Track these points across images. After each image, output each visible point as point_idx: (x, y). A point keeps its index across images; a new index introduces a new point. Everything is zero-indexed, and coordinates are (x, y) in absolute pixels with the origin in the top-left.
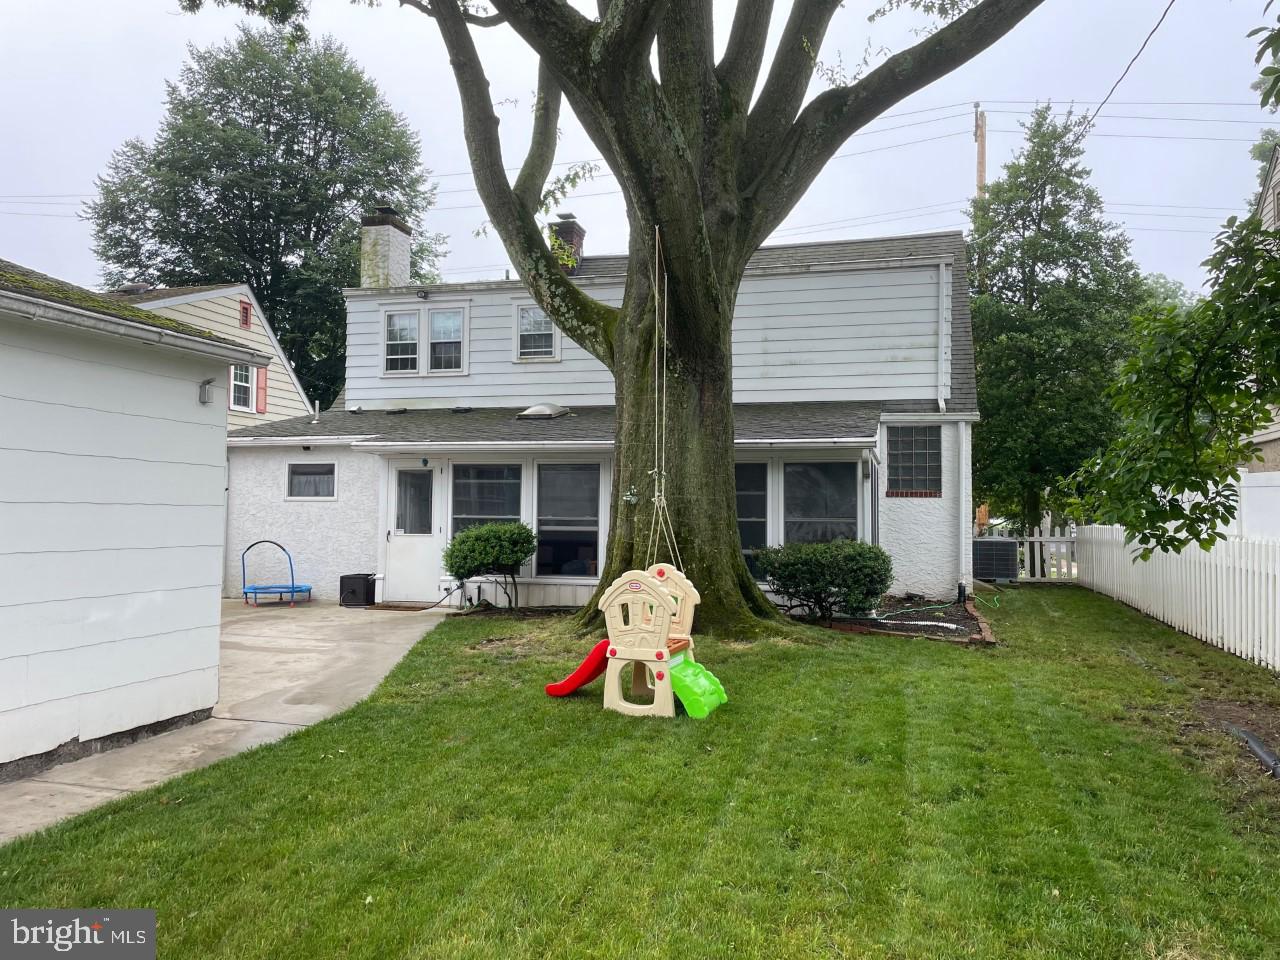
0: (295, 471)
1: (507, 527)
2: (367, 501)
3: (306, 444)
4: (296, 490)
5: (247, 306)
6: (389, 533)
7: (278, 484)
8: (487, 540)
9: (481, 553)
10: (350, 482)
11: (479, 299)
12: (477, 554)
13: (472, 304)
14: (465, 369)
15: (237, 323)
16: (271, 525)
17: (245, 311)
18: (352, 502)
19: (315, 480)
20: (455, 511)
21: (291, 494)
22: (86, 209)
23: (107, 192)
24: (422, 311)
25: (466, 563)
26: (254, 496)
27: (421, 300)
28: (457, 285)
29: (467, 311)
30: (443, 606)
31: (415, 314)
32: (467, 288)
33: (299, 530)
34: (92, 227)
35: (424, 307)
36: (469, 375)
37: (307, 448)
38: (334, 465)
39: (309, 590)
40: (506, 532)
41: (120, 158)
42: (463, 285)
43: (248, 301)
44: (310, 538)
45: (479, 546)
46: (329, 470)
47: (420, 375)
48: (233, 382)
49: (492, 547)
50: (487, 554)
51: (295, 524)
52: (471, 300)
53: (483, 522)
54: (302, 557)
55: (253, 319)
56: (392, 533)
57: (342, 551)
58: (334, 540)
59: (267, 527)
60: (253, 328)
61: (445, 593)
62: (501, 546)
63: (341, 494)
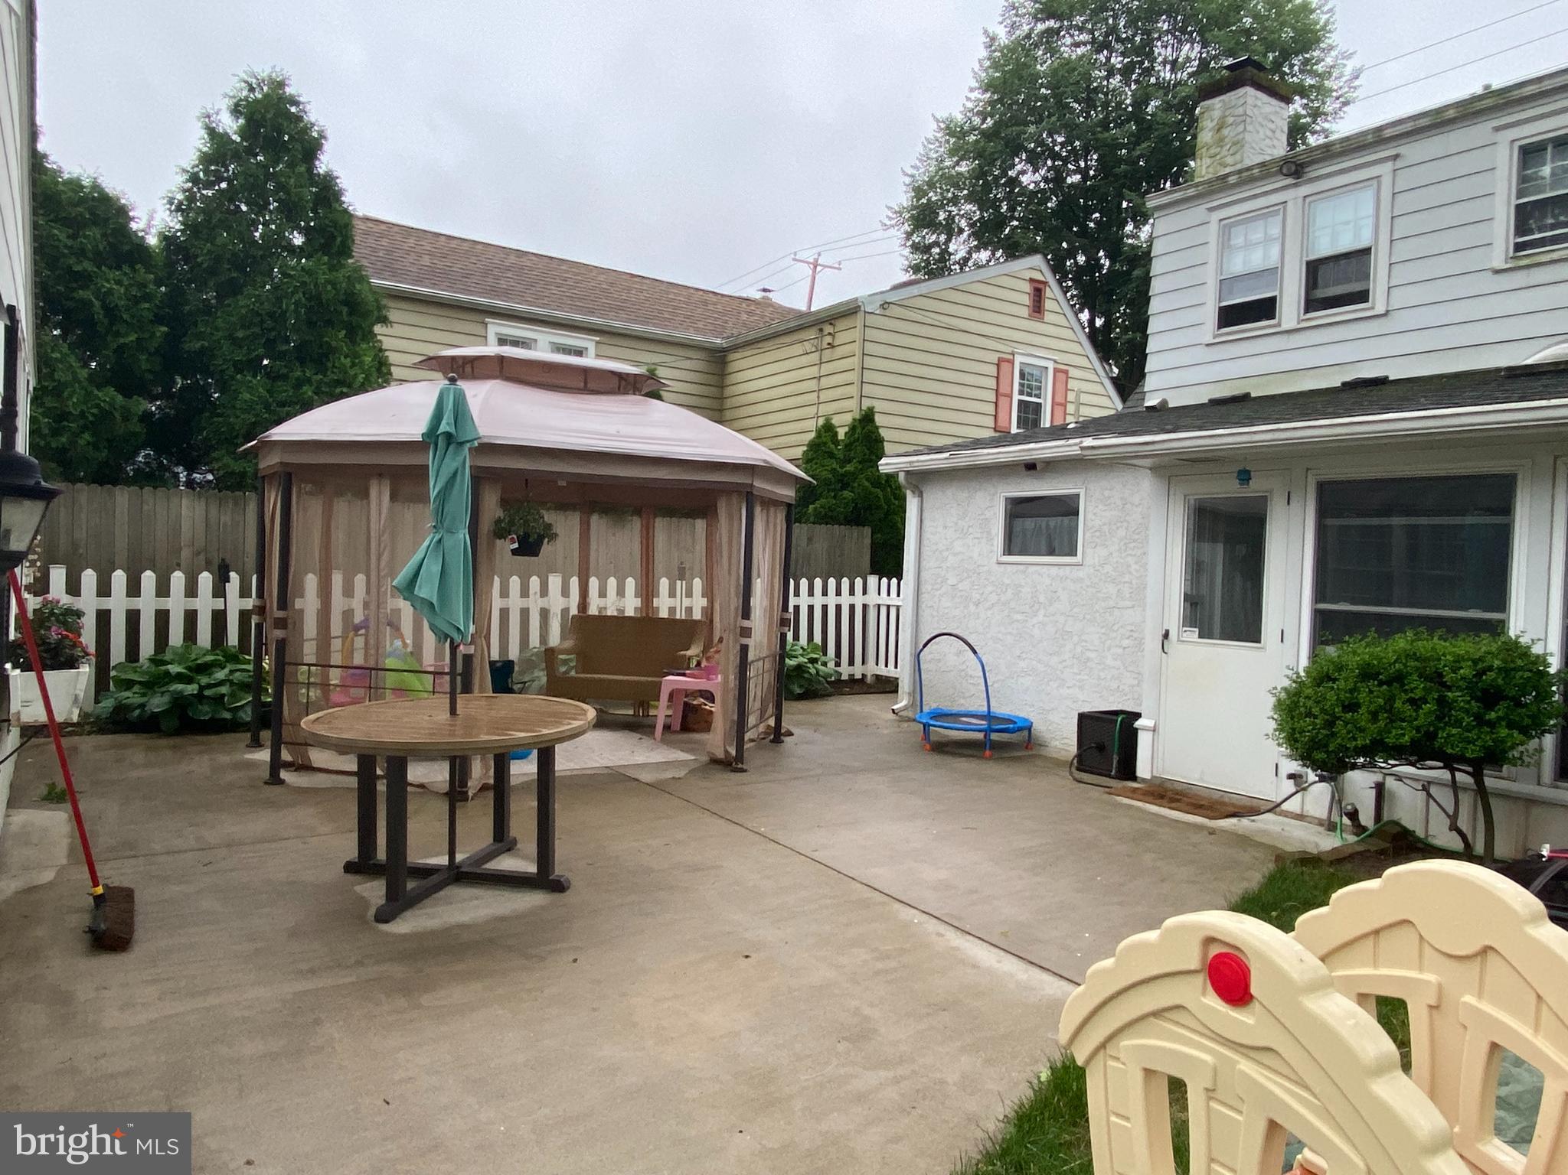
0: (1018, 509)
1: (1464, 646)
2: (1134, 567)
3: (1028, 457)
4: (1017, 541)
5: (1041, 286)
6: (1166, 635)
7: (989, 533)
8: (1399, 678)
9: (1374, 716)
10: (1106, 528)
11: (1413, 151)
12: (1362, 716)
13: (1399, 164)
14: (1378, 302)
15: (1025, 312)
16: (977, 604)
17: (1038, 292)
18: (1108, 568)
19: (1048, 525)
20: (1321, 593)
21: (1009, 550)
22: (891, 215)
23: (919, 192)
24: (1290, 205)
25: (1333, 734)
26: (955, 554)
27: (1290, 181)
28: (1364, 134)
29: (1386, 181)
30: (1287, 814)
31: (1277, 212)
32: (1388, 133)
33: (1019, 617)
34: (898, 234)
35: (1294, 196)
36: (1386, 314)
37: (1031, 466)
38: (1078, 496)
39: (1029, 729)
40: (1459, 659)
41: (932, 147)
42: (1379, 129)
43: (1043, 279)
44: (1036, 632)
45: (1370, 697)
46: (1067, 507)
47: (1285, 326)
48: (1016, 397)
49: (1412, 702)
50: (1394, 718)
51: (1013, 604)
52: (1396, 157)
53: (1388, 626)
54: (1022, 664)
55: (1049, 305)
56: (1173, 635)
57: (1088, 659)
58: (1075, 639)
59: (972, 608)
60: (1048, 317)
61: (1289, 786)
62: (1442, 701)
63: (1089, 551)
